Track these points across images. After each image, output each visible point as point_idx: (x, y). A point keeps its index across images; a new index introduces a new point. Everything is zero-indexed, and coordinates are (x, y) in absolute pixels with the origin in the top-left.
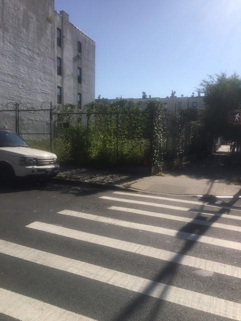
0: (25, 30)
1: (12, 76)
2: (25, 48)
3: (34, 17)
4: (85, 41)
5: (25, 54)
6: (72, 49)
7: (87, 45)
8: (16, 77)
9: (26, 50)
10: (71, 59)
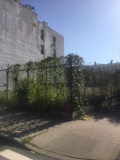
0: (19, 31)
1: (10, 55)
2: (19, 40)
3: (25, 24)
4: (58, 36)
5: (20, 43)
6: (50, 40)
7: (59, 38)
8: (14, 55)
9: (20, 41)
10: (50, 46)
